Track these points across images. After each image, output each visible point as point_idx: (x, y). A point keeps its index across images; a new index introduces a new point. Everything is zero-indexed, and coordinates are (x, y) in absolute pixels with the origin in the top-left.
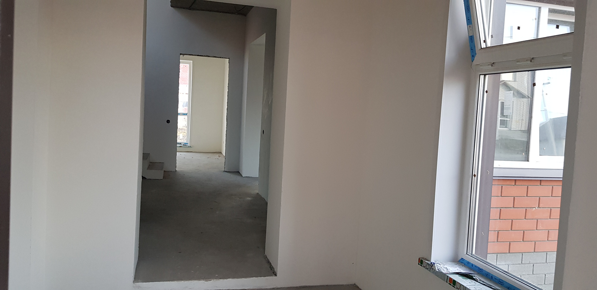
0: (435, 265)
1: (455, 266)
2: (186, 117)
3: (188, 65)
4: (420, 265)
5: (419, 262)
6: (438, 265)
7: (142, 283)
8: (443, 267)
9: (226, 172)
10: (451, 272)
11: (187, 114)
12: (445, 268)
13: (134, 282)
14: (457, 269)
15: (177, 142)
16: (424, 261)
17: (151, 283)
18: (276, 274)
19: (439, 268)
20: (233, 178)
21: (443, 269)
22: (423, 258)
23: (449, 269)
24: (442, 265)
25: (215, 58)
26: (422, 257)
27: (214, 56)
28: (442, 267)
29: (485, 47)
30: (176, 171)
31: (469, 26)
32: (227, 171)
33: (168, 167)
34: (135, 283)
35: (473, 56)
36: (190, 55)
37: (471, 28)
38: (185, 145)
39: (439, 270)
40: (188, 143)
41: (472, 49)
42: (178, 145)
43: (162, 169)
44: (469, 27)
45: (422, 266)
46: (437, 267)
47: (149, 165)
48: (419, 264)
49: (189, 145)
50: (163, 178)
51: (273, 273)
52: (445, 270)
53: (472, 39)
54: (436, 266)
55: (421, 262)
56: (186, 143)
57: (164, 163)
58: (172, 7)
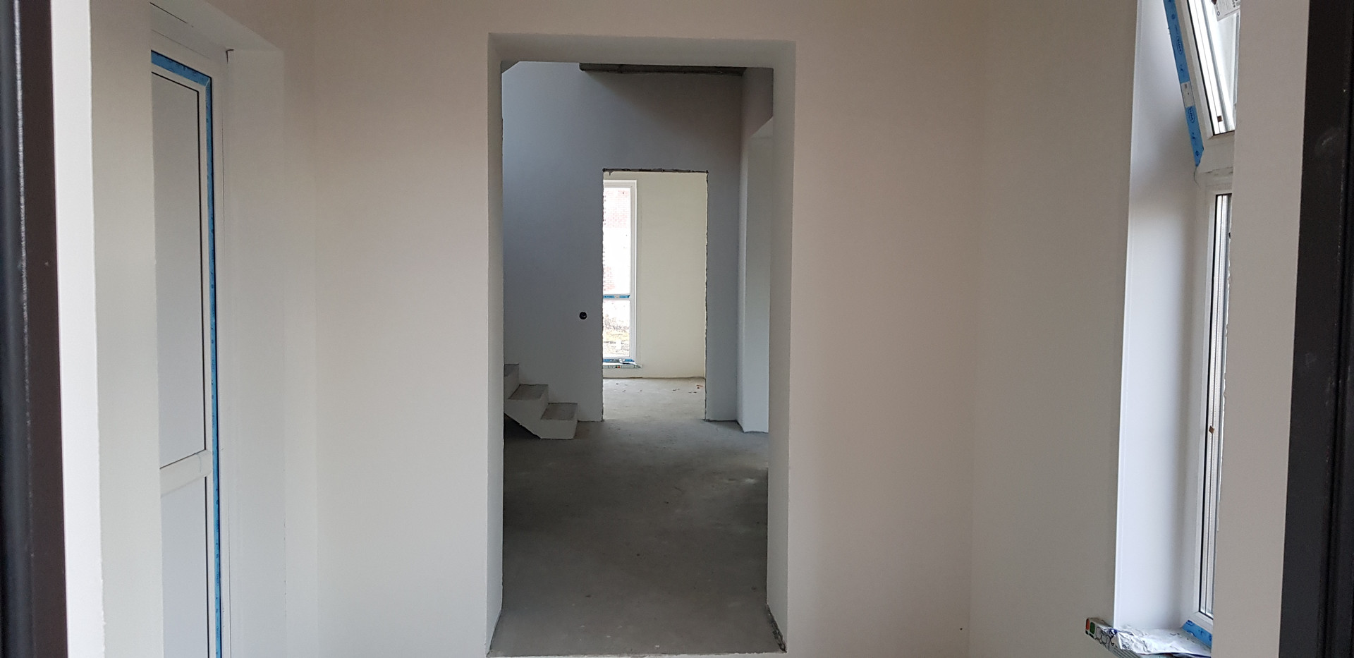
0: (1117, 637)
1: (1171, 638)
2: (626, 303)
3: (629, 189)
4: (1090, 635)
5: (1087, 628)
6: (1124, 635)
8: (1137, 640)
9: (709, 421)
10: (1153, 651)
11: (628, 296)
12: (1140, 642)
13: (489, 655)
14: (1170, 645)
15: (604, 357)
16: (1097, 625)
18: (785, 647)
19: (1126, 641)
20: (723, 435)
21: (1135, 646)
22: (1097, 619)
23: (1150, 646)
24: (1137, 635)
25: (677, 173)
26: (1095, 616)
27: (675, 169)
28: (1135, 641)
29: (1224, 131)
30: (603, 420)
31: (1183, 84)
32: (711, 419)
33: (587, 414)
34: (491, 656)
35: (1198, 154)
36: (624, 170)
37: (1188, 90)
38: (627, 362)
39: (1127, 646)
40: (633, 359)
41: (1194, 138)
42: (604, 364)
43: (571, 418)
44: (1183, 87)
45: (1092, 637)
46: (1122, 640)
47: (546, 409)
48: (1087, 633)
49: (634, 363)
50: (576, 436)
51: (780, 645)
52: (1141, 646)
53: (1193, 115)
54: (1119, 636)
55: (1091, 627)
56: (629, 358)
57: (577, 404)
58: (582, 70)
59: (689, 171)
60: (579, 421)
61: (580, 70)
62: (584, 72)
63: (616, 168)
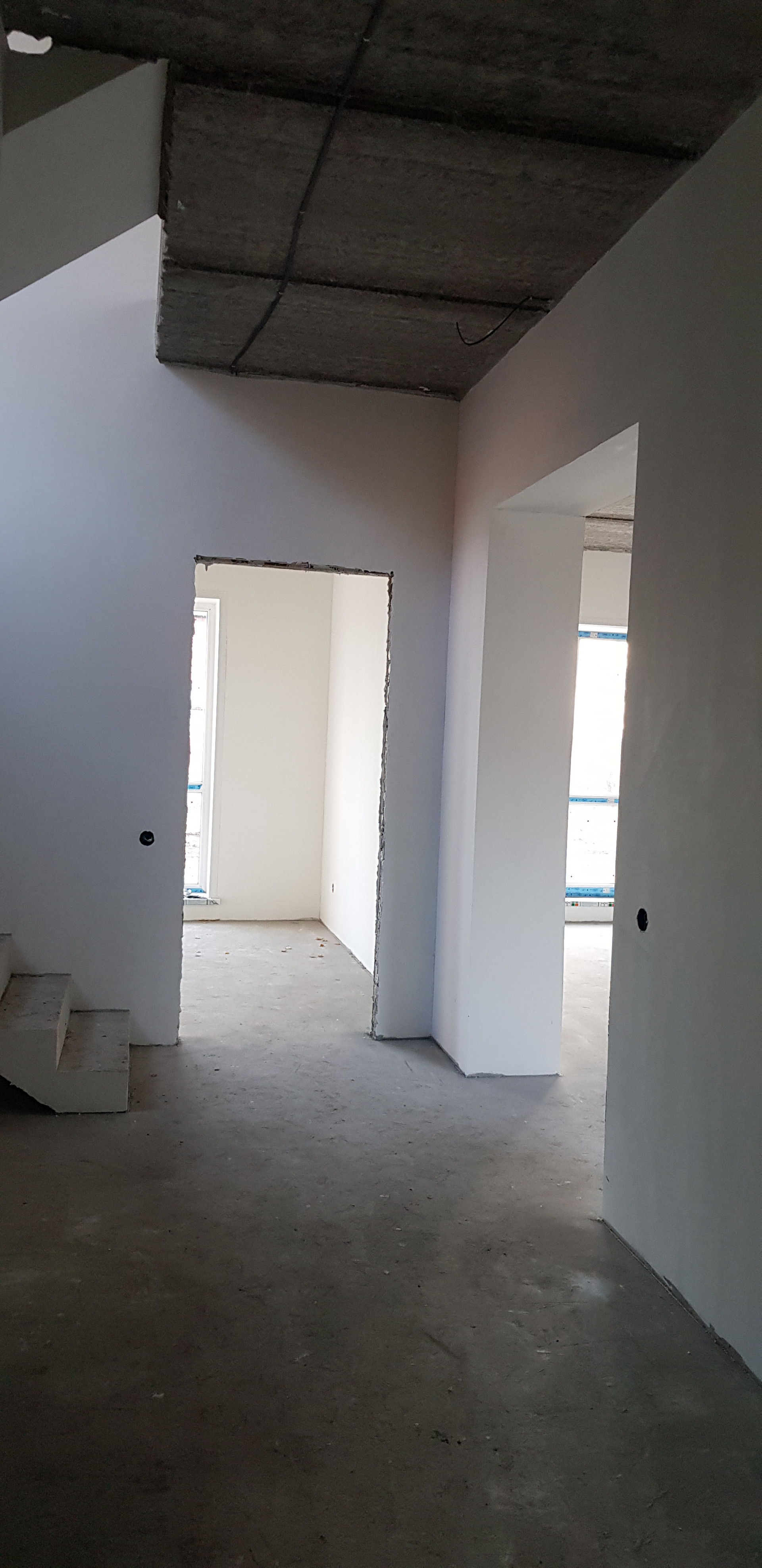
2: (197, 797)
9: (382, 1039)
11: (199, 786)
27: (332, 565)
30: (178, 1041)
36: (235, 562)
49: (206, 896)
58: (161, 359)
59: (361, 572)
60: (132, 1045)
63: (218, 555)
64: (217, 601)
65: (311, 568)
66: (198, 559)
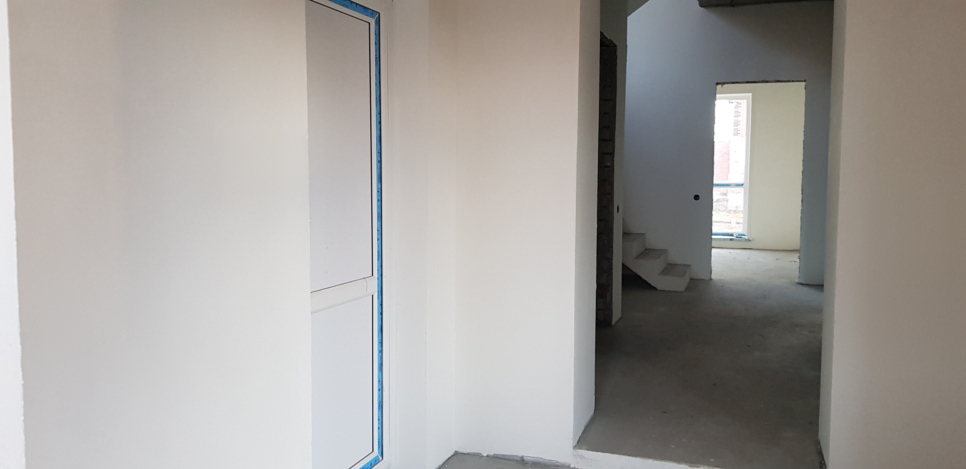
2: (740, 190)
3: (745, 101)
7: (585, 451)
9: (801, 284)
11: (742, 185)
13: (575, 447)
15: (713, 231)
17: (600, 453)
25: (779, 83)
30: (711, 279)
32: (804, 283)
33: (698, 273)
34: (577, 449)
36: (733, 83)
38: (740, 236)
40: (745, 234)
42: (713, 236)
47: (665, 268)
49: (746, 237)
50: (688, 289)
56: (742, 233)
57: (690, 265)
58: (702, 7)
59: (789, 81)
60: (691, 279)
61: (700, 7)
62: (703, 9)
63: (728, 81)
64: (751, 94)
65: (767, 82)
66: (717, 84)
